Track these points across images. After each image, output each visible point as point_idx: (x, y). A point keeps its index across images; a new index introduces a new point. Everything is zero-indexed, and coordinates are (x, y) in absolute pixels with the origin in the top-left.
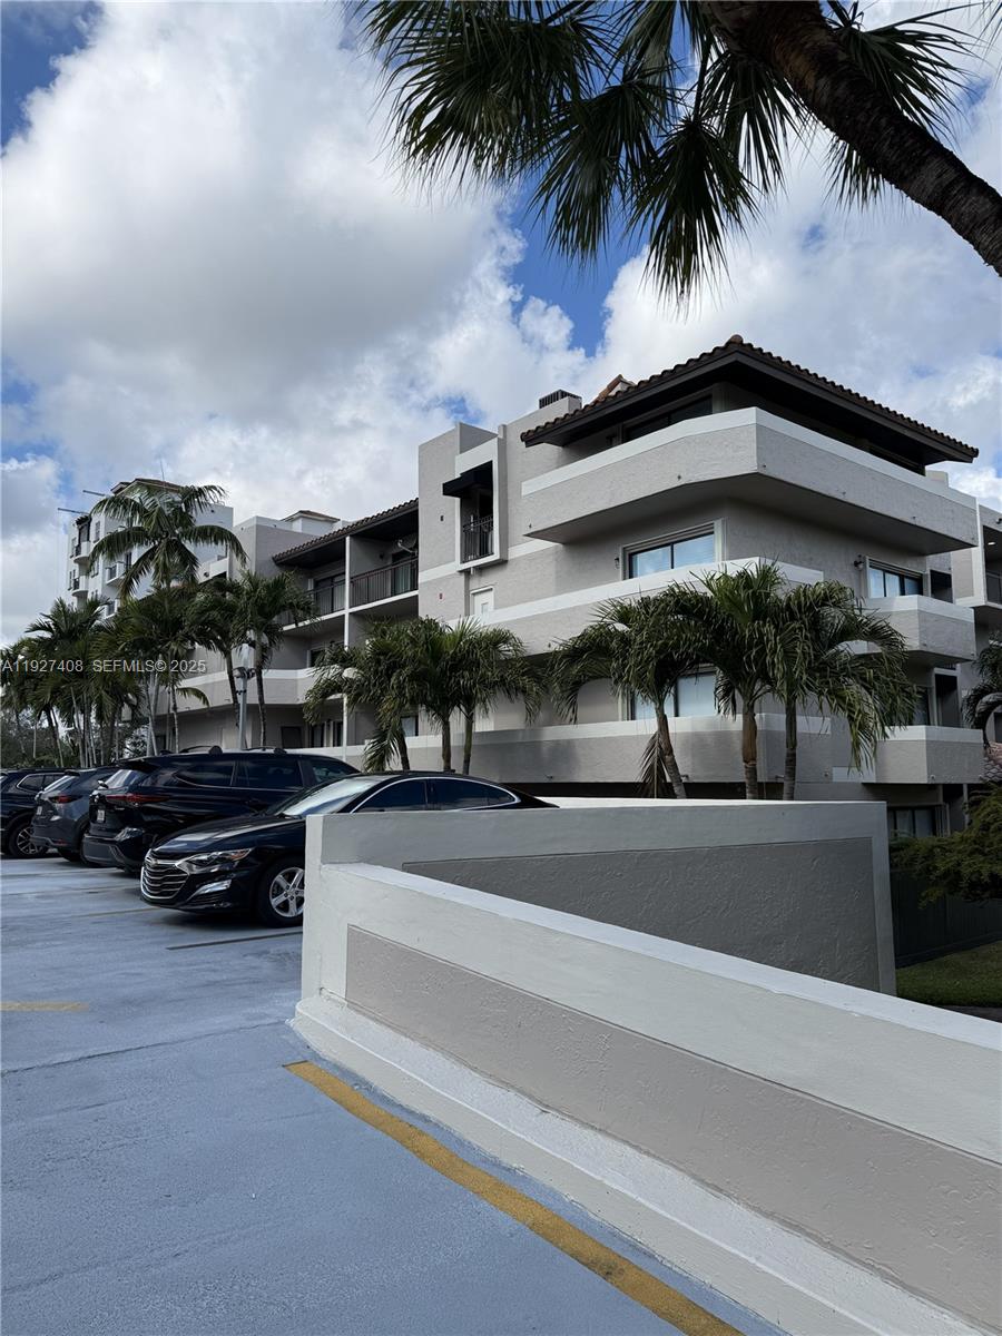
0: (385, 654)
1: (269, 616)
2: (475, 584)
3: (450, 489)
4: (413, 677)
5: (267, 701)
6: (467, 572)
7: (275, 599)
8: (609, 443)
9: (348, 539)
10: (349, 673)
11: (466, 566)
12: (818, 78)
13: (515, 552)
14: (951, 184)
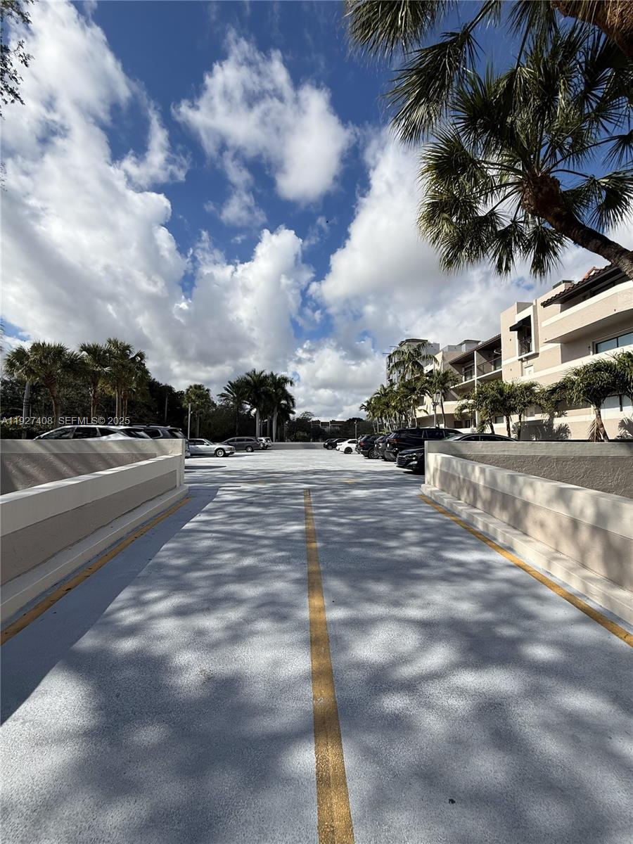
0: (482, 394)
1: (443, 384)
2: (525, 364)
3: (512, 329)
4: (491, 402)
5: (445, 413)
6: (521, 360)
7: (446, 378)
8: (585, 298)
9: (475, 352)
10: (471, 401)
11: (521, 357)
12: (556, 222)
13: (541, 350)
14: (600, 246)
